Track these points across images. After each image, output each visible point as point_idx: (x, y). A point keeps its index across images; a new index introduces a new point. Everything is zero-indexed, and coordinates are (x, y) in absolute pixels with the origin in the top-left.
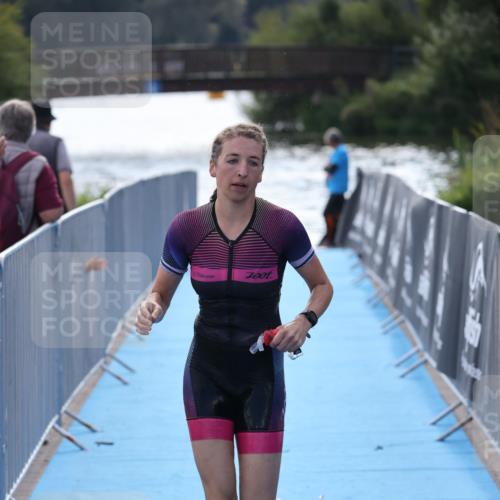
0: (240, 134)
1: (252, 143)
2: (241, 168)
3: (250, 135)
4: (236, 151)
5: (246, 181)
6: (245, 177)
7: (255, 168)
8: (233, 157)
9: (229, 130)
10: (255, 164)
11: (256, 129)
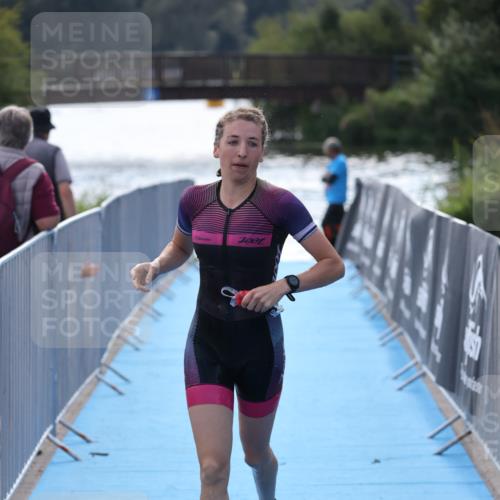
0: (240, 117)
1: (251, 125)
2: (241, 149)
3: (249, 118)
4: (235, 133)
5: (246, 161)
6: (245, 157)
7: (254, 149)
8: (234, 139)
9: (230, 114)
10: (254, 145)
11: (257, 113)
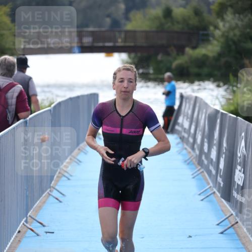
0: (124, 69)
1: (129, 72)
2: (125, 84)
3: (128, 70)
4: (122, 77)
5: (128, 90)
6: (127, 88)
7: (132, 84)
8: (121, 80)
9: (119, 68)
10: (131, 82)
11: (132, 67)
